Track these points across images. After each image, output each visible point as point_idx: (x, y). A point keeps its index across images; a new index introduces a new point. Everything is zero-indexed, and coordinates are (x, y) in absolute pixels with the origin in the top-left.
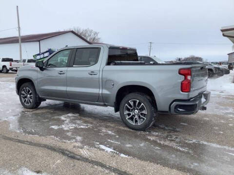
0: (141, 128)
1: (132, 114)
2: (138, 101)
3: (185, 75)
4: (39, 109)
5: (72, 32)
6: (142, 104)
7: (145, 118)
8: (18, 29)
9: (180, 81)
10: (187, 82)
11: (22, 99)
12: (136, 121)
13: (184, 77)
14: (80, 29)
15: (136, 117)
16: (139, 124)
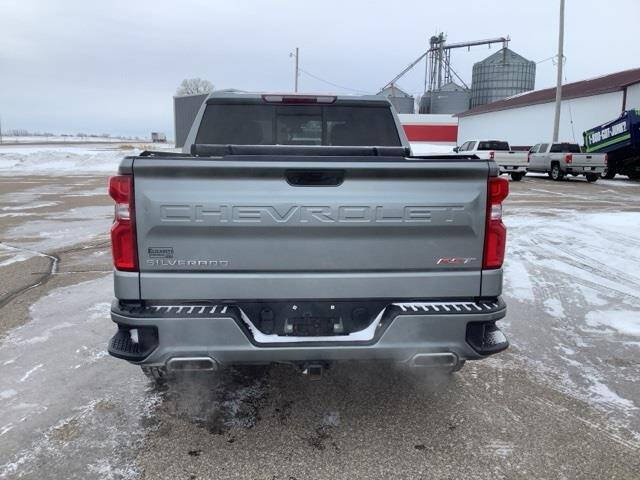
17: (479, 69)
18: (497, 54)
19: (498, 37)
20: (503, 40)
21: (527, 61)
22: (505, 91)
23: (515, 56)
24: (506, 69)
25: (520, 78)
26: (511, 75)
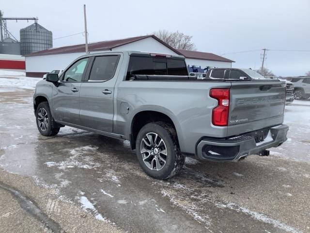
0: (159, 175)
1: (150, 153)
2: (157, 135)
3: (219, 98)
4: (57, 136)
5: (153, 37)
6: (162, 140)
7: (165, 162)
8: (84, 34)
9: (211, 107)
10: (221, 110)
11: (39, 122)
12: (155, 165)
13: (217, 101)
14: (167, 33)
15: (155, 158)
16: (157, 170)
17: (23, 32)
18: (32, 25)
19: (32, 17)
20: (35, 19)
21: (48, 31)
22: (38, 45)
23: (41, 27)
24: (38, 34)
25: (45, 39)
26: (41, 37)
